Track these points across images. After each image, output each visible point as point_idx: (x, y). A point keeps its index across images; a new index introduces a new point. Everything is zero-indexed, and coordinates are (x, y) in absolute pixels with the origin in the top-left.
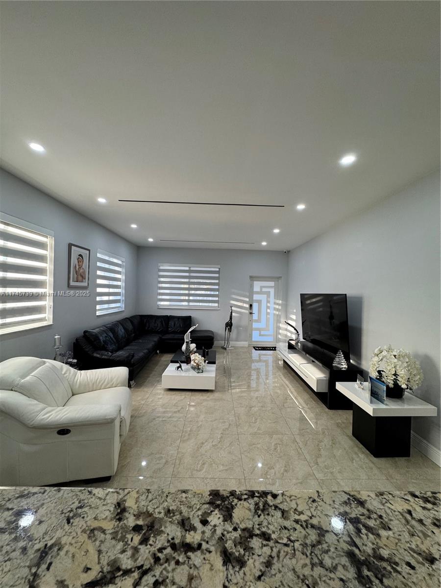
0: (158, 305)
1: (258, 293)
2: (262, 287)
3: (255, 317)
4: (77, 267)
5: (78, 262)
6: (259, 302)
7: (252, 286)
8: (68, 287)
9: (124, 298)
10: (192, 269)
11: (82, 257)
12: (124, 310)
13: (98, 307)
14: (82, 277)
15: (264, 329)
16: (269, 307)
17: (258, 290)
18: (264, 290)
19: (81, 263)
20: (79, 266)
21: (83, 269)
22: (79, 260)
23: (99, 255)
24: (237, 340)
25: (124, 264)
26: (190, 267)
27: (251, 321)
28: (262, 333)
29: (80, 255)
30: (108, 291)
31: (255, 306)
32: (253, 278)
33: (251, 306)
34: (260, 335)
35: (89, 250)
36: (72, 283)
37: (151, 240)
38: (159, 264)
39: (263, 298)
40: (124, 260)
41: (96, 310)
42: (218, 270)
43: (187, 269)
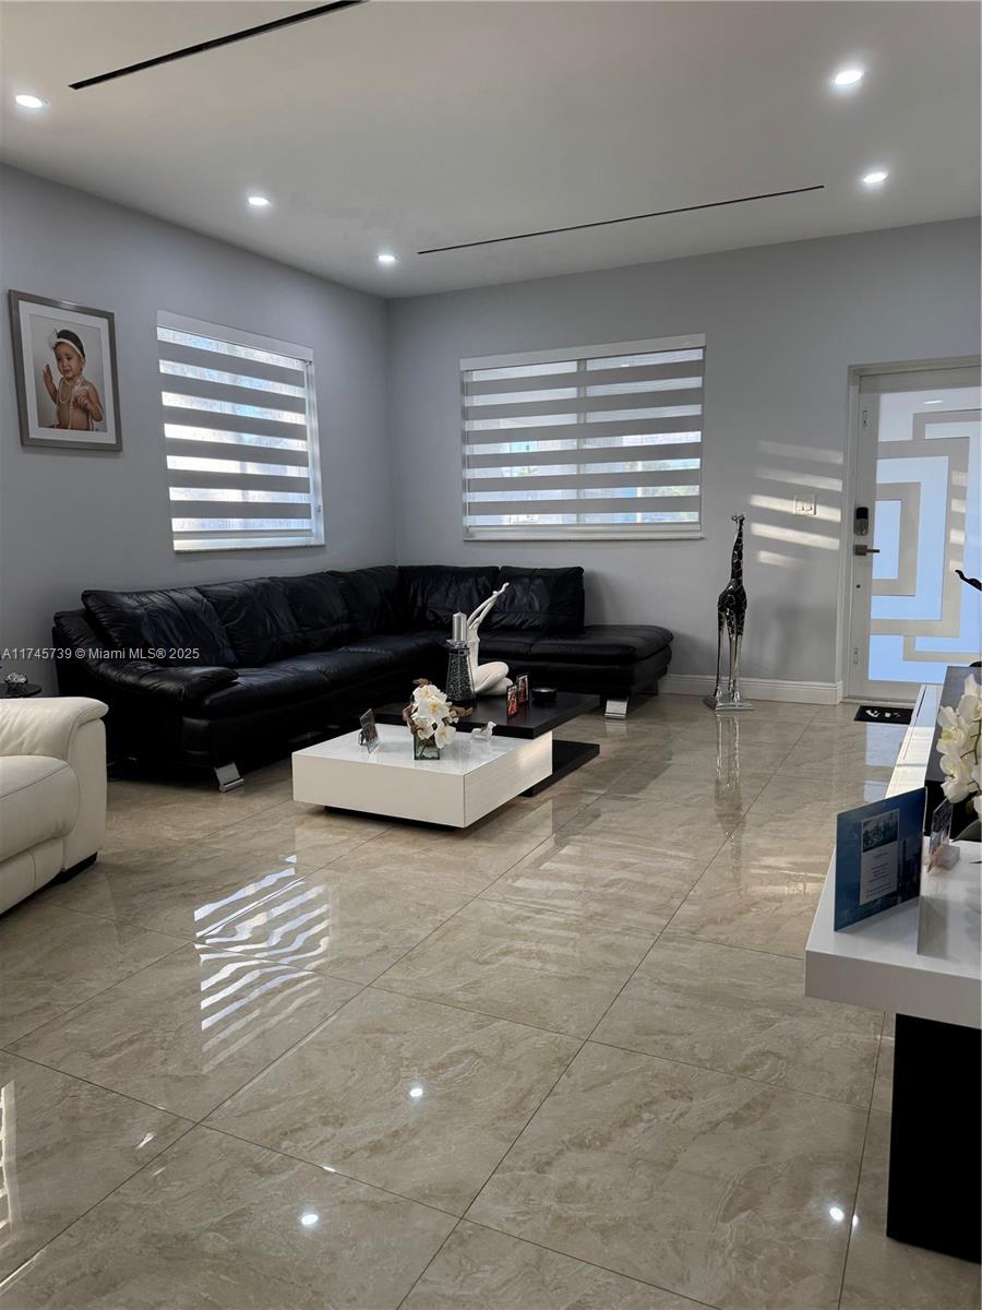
0: (467, 529)
1: (899, 450)
2: (921, 420)
3: (884, 566)
4: (57, 377)
5: (59, 359)
6: (905, 493)
7: (868, 421)
8: (22, 443)
9: (320, 502)
10: (592, 366)
11: (76, 341)
12: (323, 542)
13: (178, 524)
14: (86, 411)
15: (926, 629)
16: (962, 516)
17: (906, 434)
18: (933, 432)
19: (73, 363)
20: (64, 372)
21: (85, 383)
22: (63, 350)
23: (165, 335)
24: (782, 672)
25: (312, 369)
26: (581, 361)
27: (862, 587)
28: (922, 644)
29: (65, 334)
30: (238, 471)
31: (885, 517)
32: (870, 379)
33: (862, 514)
34: (910, 655)
35: (109, 317)
36: (36, 432)
37: (387, 259)
38: (465, 364)
39: (928, 473)
40: (309, 354)
41: (171, 535)
42: (696, 355)
43: (571, 367)
